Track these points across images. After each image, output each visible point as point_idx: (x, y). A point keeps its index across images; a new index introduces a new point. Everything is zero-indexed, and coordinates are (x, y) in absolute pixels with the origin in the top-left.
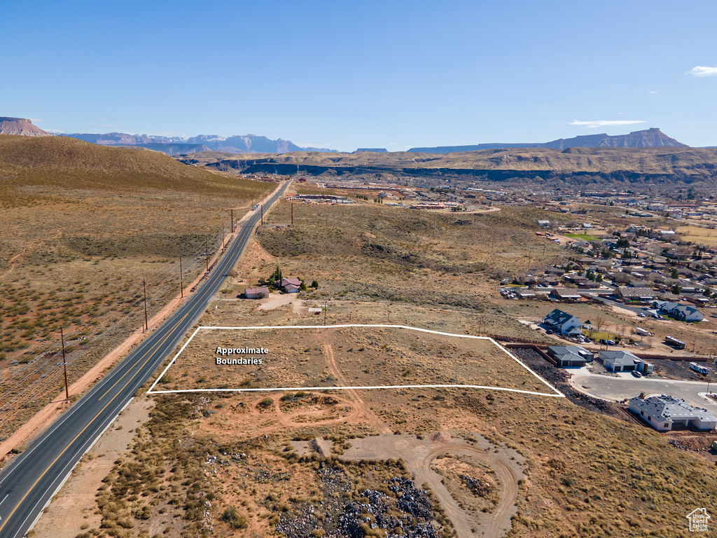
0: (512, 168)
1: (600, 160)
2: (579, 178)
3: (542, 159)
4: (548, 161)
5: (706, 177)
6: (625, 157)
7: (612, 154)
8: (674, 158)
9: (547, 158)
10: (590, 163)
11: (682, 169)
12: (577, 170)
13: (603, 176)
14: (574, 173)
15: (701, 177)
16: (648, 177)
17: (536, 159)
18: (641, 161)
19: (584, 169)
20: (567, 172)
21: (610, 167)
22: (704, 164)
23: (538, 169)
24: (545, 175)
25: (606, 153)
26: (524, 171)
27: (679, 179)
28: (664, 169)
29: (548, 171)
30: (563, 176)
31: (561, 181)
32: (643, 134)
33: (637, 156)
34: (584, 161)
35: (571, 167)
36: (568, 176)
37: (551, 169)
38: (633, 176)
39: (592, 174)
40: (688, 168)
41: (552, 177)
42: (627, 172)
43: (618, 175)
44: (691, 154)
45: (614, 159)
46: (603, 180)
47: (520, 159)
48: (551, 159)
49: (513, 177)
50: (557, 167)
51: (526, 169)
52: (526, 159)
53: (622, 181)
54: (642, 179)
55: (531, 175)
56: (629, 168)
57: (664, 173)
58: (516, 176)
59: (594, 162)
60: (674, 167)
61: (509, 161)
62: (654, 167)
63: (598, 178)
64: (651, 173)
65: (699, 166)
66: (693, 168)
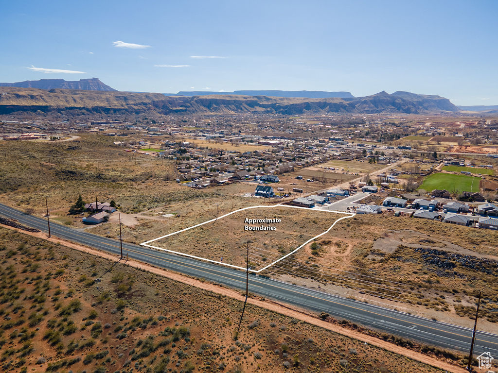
0: (14, 103)
1: (81, 98)
2: (71, 111)
3: (38, 97)
4: (43, 99)
5: (145, 110)
6: (97, 97)
7: (87, 95)
8: (126, 99)
9: (41, 96)
10: (75, 100)
11: (132, 106)
12: (68, 106)
13: (87, 110)
14: (67, 108)
15: (143, 111)
16: (115, 111)
17: (32, 97)
18: (108, 100)
19: (73, 105)
20: (61, 107)
21: (90, 104)
22: (142, 103)
23: (37, 105)
24: (45, 109)
25: (83, 94)
26: (26, 106)
27: (132, 112)
28: (122, 105)
29: (46, 107)
30: (59, 110)
31: (59, 114)
32: (89, 81)
33: (104, 96)
34: (71, 100)
35: (62, 104)
36: (63, 110)
37: (48, 105)
38: (106, 110)
39: (80, 108)
40: (134, 105)
41: (50, 111)
42: (101, 107)
43: (97, 109)
44: (133, 96)
45: (90, 98)
46: (88, 113)
47: (18, 96)
48: (45, 97)
49: (17, 111)
50: (52, 103)
51: (26, 104)
52: (23, 96)
53: (100, 113)
54: (112, 111)
55: (34, 109)
56: (102, 105)
57: (123, 108)
58: (20, 110)
59: (78, 100)
60: (127, 104)
61: (8, 98)
62: (117, 104)
63: (84, 111)
64: (116, 108)
65: (140, 104)
66: (137, 105)
